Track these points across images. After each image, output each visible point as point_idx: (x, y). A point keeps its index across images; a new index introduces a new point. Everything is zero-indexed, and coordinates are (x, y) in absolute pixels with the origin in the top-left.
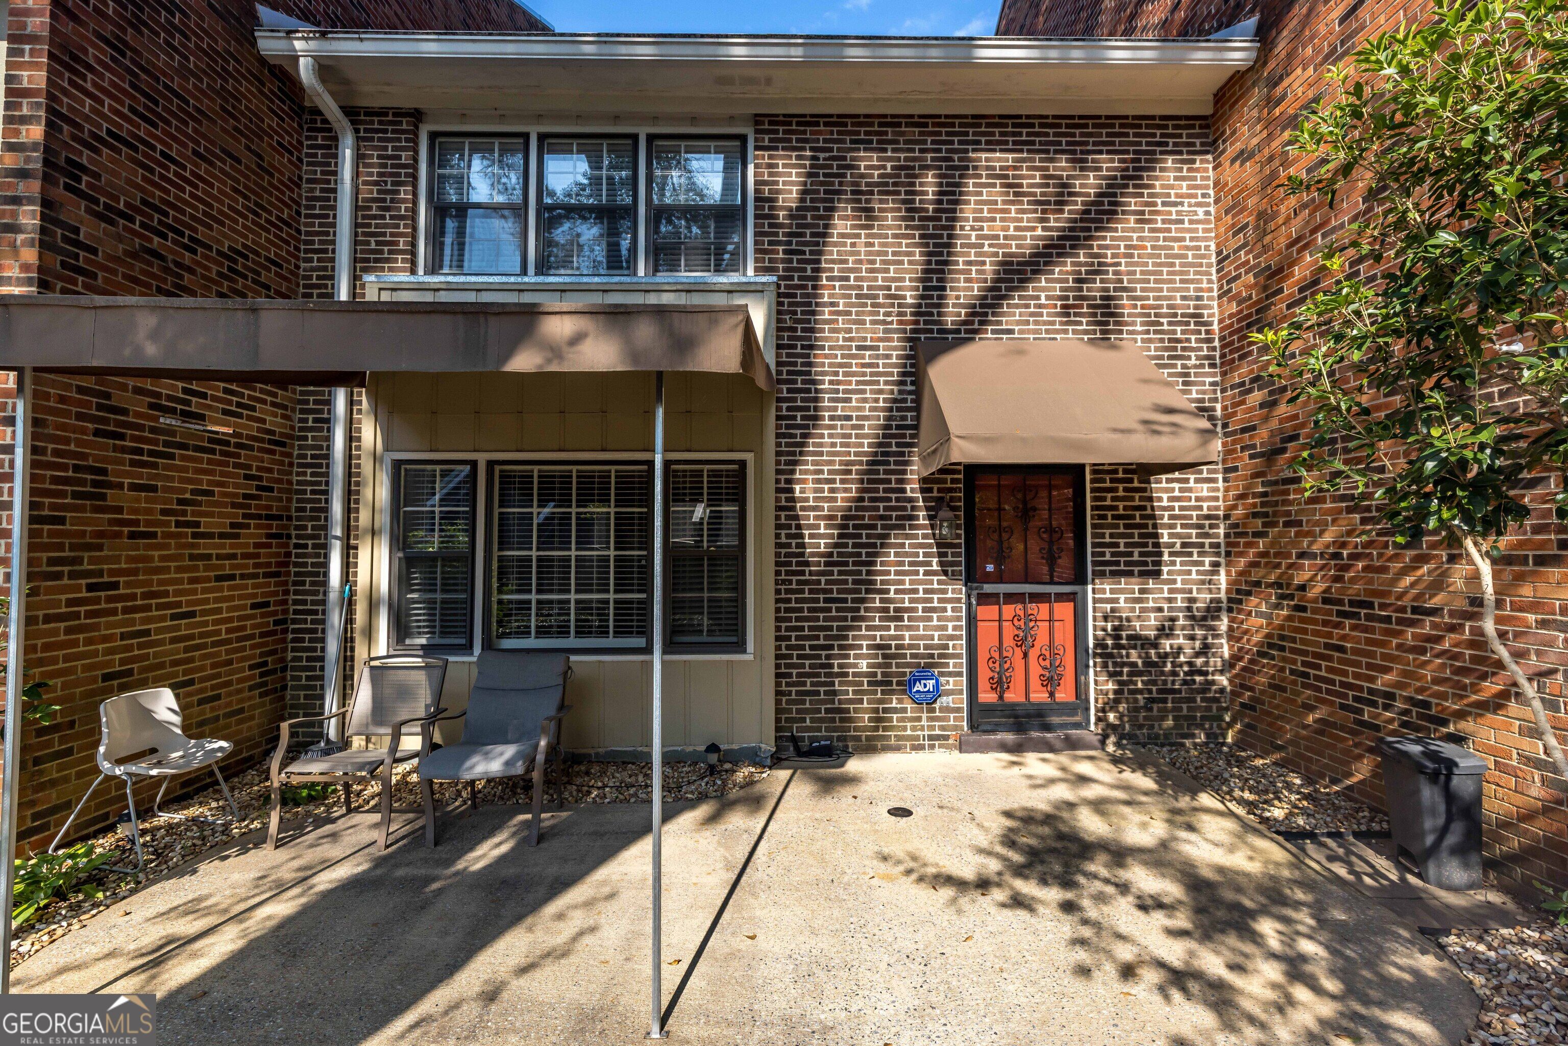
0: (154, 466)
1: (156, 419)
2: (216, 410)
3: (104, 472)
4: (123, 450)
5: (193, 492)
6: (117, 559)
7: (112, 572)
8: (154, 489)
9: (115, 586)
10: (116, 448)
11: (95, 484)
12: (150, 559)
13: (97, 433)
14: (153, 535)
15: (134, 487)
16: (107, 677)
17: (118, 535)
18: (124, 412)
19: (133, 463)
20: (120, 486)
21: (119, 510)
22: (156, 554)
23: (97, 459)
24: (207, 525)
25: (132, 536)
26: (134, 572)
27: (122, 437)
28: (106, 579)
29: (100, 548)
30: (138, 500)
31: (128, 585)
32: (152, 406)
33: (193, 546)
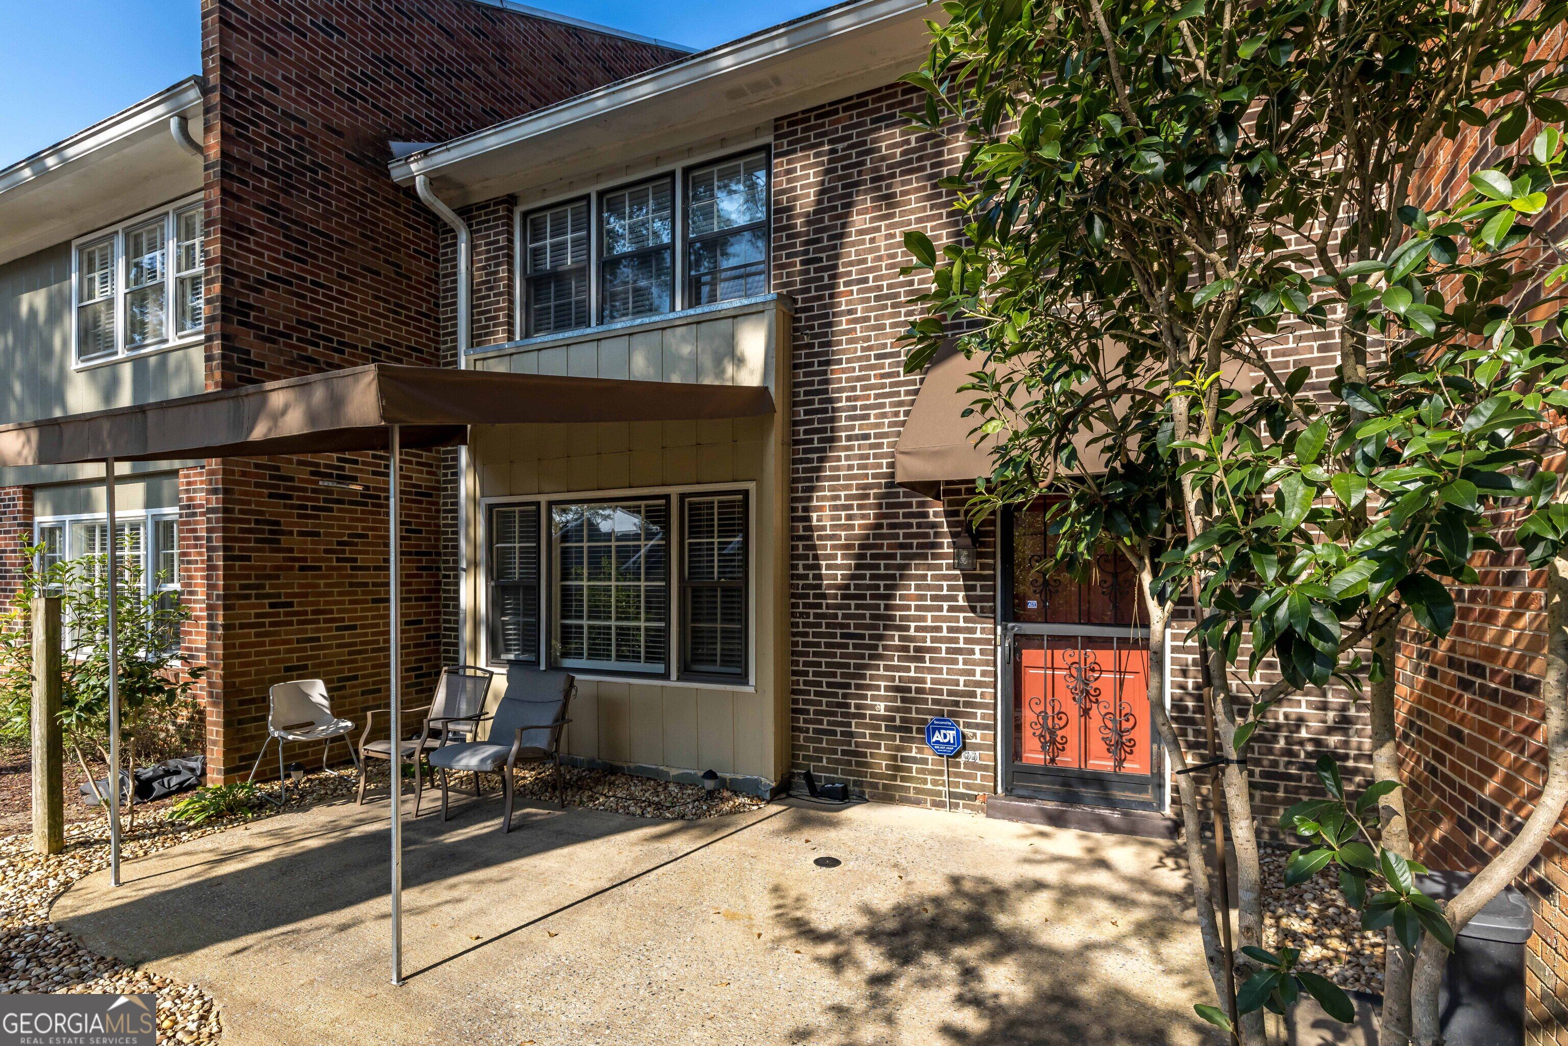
0: (317, 517)
1: (317, 482)
2: (367, 472)
3: (278, 523)
4: (292, 507)
5: (350, 536)
6: (291, 586)
7: (287, 595)
8: (318, 534)
9: (291, 605)
10: (285, 506)
11: (272, 532)
12: (318, 586)
13: (271, 496)
14: (319, 568)
15: (301, 534)
16: (287, 669)
17: (292, 568)
18: (291, 479)
19: (300, 516)
20: (291, 533)
21: (291, 550)
22: (322, 582)
23: (271, 514)
24: (363, 560)
25: (302, 569)
26: (306, 595)
27: (290, 497)
28: (283, 600)
29: (277, 577)
30: (305, 543)
31: (300, 604)
32: (313, 473)
33: (352, 576)
